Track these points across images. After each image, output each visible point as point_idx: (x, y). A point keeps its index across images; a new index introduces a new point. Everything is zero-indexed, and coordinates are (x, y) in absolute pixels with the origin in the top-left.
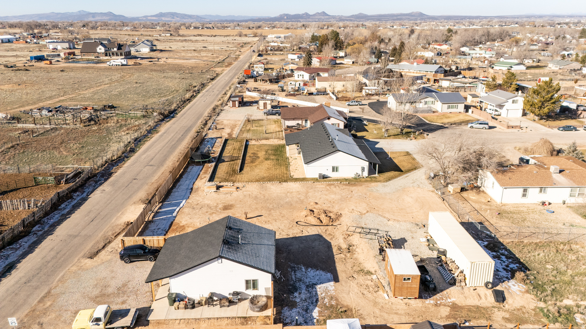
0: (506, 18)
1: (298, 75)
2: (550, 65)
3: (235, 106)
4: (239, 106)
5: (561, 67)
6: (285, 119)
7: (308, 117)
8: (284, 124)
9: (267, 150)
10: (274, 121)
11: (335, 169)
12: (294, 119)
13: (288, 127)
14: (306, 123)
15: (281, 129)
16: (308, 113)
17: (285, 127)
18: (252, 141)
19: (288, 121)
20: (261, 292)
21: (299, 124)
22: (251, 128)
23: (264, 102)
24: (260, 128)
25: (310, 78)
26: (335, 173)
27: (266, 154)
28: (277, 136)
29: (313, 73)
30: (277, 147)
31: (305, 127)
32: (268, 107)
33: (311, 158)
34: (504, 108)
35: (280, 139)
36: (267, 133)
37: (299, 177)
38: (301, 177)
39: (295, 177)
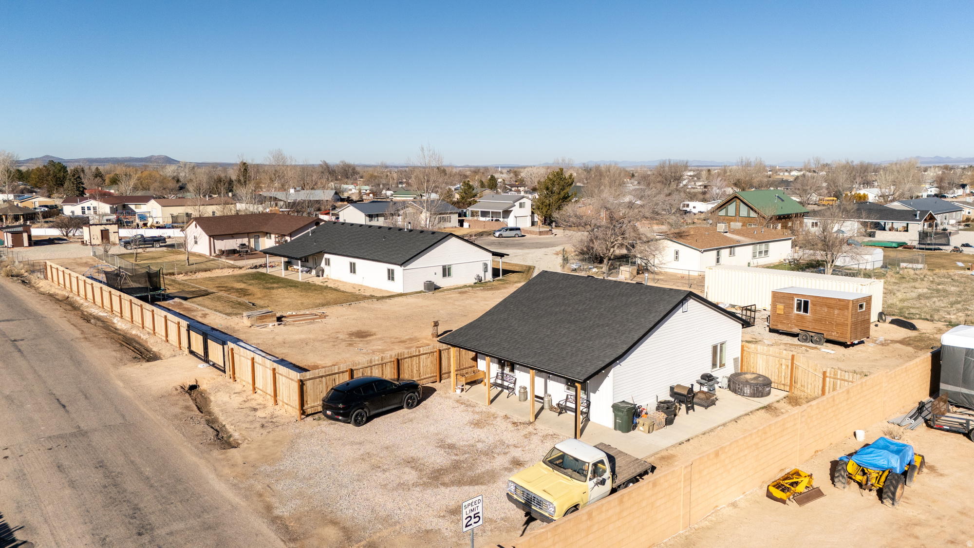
1: (83, 208)
3: (22, 245)
4: (30, 245)
6: (214, 236)
7: (262, 230)
8: (212, 247)
9: (241, 281)
10: (166, 252)
11: (446, 271)
12: (234, 234)
13: (222, 253)
14: (256, 242)
15: (207, 258)
16: (257, 224)
17: (215, 252)
18: (176, 276)
19: (220, 241)
20: (729, 370)
21: (244, 245)
22: (137, 263)
23: (102, 227)
24: (159, 261)
25: (114, 211)
26: (447, 279)
27: (250, 285)
28: (221, 266)
29: (115, 204)
30: (251, 276)
31: (256, 250)
32: (113, 238)
33: (400, 255)
34: (512, 215)
35: (234, 268)
36: (190, 263)
37: (387, 295)
38: (393, 294)
39: (380, 295)
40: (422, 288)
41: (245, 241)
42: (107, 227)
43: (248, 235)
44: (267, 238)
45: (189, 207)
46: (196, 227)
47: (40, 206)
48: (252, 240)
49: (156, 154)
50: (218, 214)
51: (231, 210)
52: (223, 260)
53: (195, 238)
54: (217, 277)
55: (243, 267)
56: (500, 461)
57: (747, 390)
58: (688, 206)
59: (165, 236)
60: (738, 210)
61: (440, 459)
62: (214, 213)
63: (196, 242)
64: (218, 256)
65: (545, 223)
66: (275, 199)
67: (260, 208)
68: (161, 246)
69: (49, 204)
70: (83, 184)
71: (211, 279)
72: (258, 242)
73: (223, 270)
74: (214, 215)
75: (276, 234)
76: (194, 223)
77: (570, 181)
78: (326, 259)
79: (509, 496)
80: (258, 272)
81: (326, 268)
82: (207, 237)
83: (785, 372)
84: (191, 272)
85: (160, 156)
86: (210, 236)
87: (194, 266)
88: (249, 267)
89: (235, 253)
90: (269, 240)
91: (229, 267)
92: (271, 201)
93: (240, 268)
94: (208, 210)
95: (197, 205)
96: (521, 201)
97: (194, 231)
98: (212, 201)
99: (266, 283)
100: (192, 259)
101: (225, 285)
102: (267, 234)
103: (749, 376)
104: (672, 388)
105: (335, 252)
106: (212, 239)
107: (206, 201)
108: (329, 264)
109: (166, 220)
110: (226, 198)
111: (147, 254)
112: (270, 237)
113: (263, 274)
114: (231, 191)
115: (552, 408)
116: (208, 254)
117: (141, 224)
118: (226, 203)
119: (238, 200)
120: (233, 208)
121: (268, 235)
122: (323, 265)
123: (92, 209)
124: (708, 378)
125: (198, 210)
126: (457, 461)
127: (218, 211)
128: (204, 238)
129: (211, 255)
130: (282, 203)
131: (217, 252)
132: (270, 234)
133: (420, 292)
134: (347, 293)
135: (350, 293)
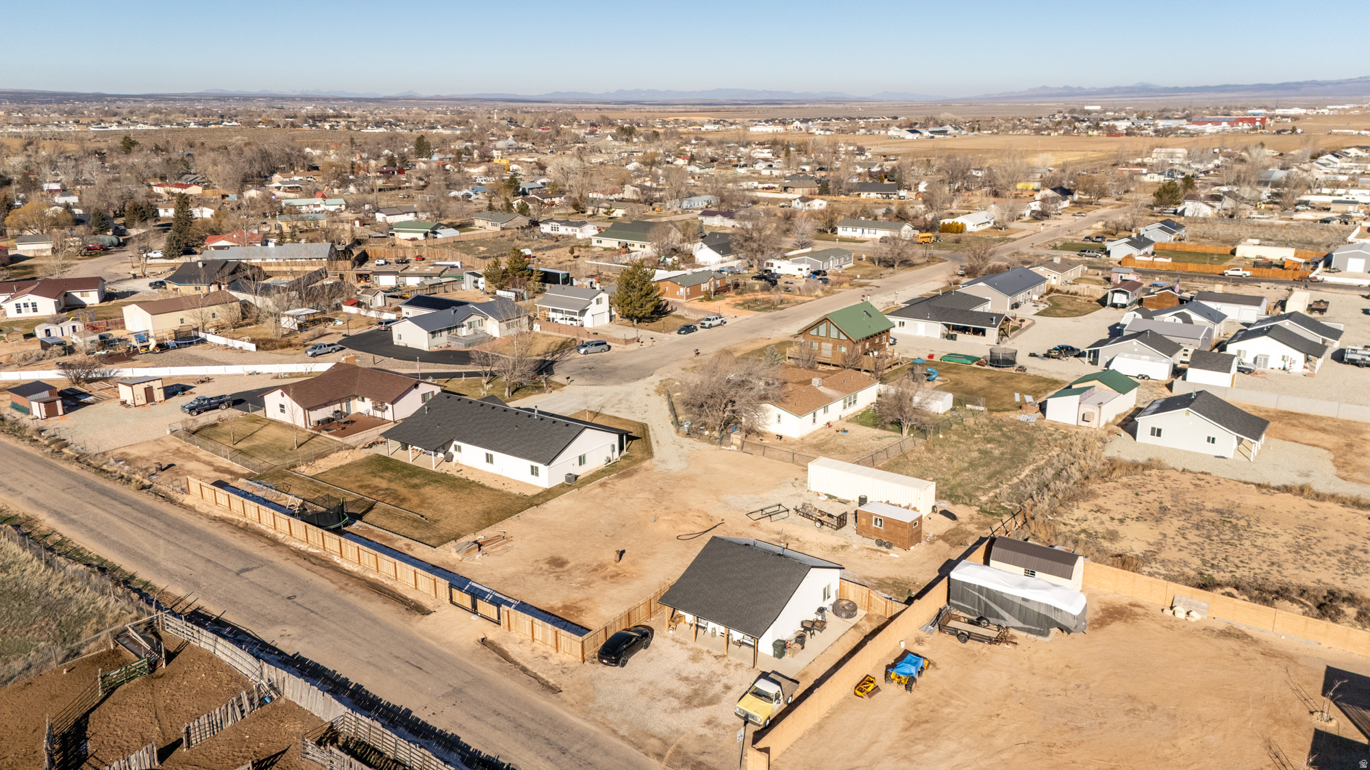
0: (172, 100)
1: (18, 306)
2: (479, 223)
3: (56, 414)
4: (65, 413)
5: (504, 225)
6: (309, 408)
7: (353, 394)
8: (307, 419)
9: (375, 474)
10: (246, 421)
11: (582, 460)
12: (327, 403)
13: (318, 423)
14: (348, 406)
15: (304, 431)
16: (345, 385)
17: (310, 424)
19: (314, 411)
20: (833, 599)
21: (337, 411)
23: (146, 385)
24: (257, 442)
26: (583, 466)
27: (390, 481)
28: (333, 447)
29: (59, 296)
30: (374, 462)
31: (346, 415)
32: (158, 395)
34: (588, 314)
35: (348, 449)
37: (535, 492)
38: (540, 491)
39: (529, 493)
40: (563, 480)
41: (337, 407)
42: (151, 384)
43: (340, 401)
44: (360, 401)
46: (283, 396)
48: (344, 404)
53: (281, 406)
54: (343, 467)
55: (356, 447)
56: (718, 688)
57: (844, 615)
58: (772, 265)
60: (828, 331)
61: (684, 689)
63: (285, 412)
64: (314, 428)
71: (340, 472)
72: (350, 405)
73: (339, 453)
75: (369, 397)
78: (455, 446)
79: (736, 714)
80: (377, 454)
81: (456, 454)
82: (301, 409)
83: (865, 600)
84: (311, 461)
86: (302, 407)
87: (304, 449)
88: (362, 446)
89: (328, 422)
91: (342, 448)
96: (598, 297)
97: (280, 398)
98: (212, 299)
99: (404, 475)
101: (366, 483)
102: (360, 397)
103: (844, 603)
104: (802, 623)
105: (467, 441)
106: (305, 410)
108: (460, 451)
112: (363, 399)
113: (385, 458)
115: (734, 643)
116: (305, 426)
117: (139, 346)
118: (228, 300)
122: (452, 450)
123: (30, 305)
124: (821, 610)
126: (695, 690)
128: (294, 408)
131: (312, 424)
133: (562, 485)
134: (495, 490)
135: (499, 491)
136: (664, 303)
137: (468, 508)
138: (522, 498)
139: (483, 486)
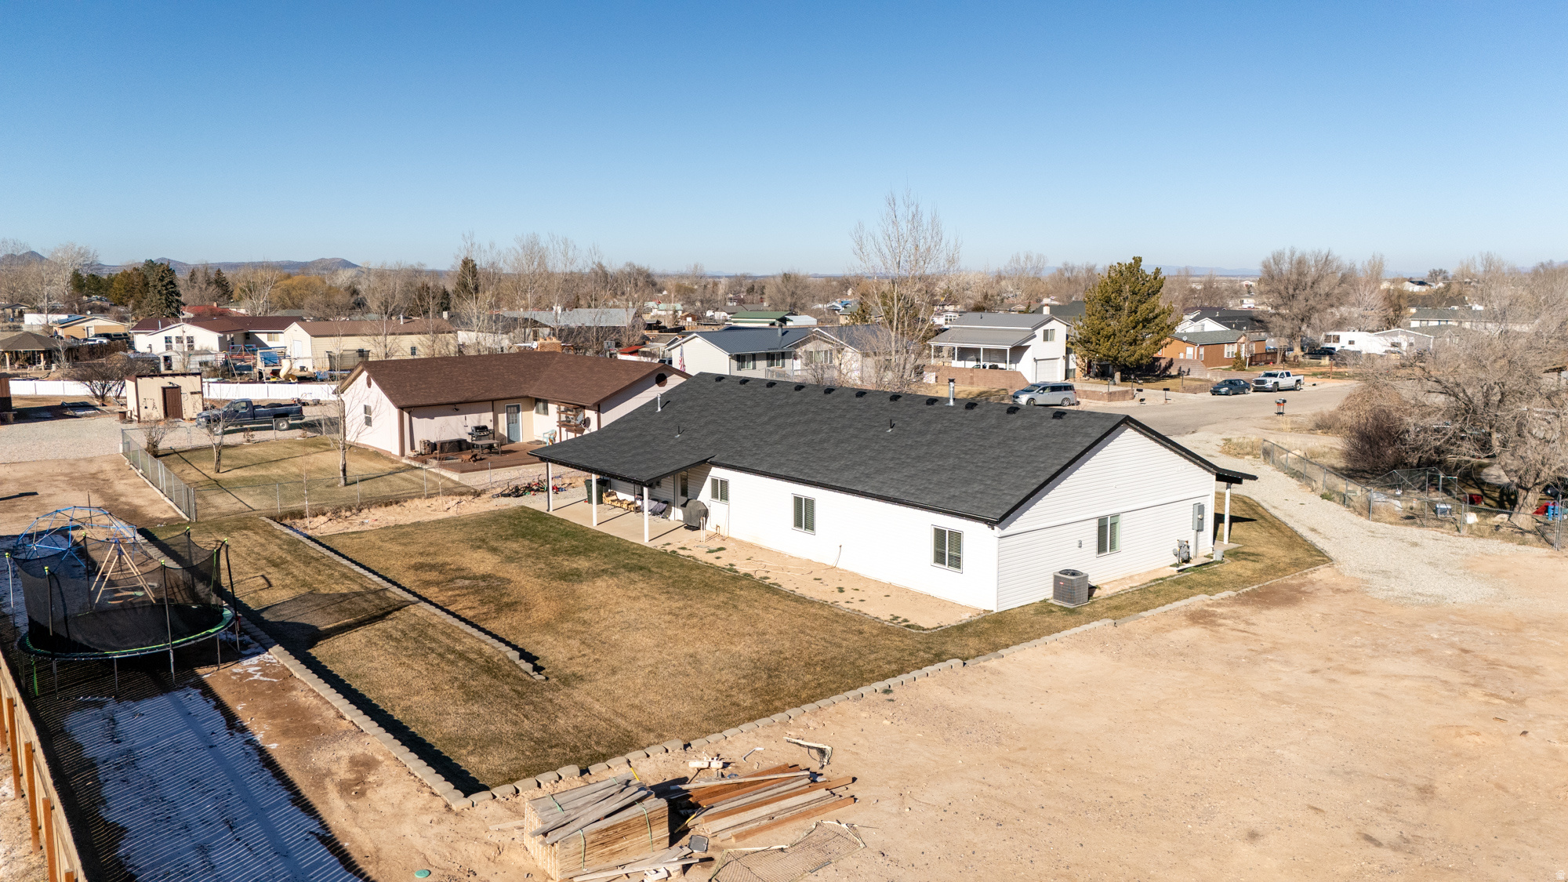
1: (168, 340)
6: (411, 408)
7: (525, 394)
8: (405, 435)
9: (480, 544)
10: (300, 443)
11: (1106, 536)
12: (461, 403)
13: (434, 449)
14: (512, 423)
15: (392, 461)
16: (513, 377)
17: (413, 448)
18: (307, 521)
19: (426, 420)
21: (485, 428)
22: (218, 476)
23: (166, 382)
24: (275, 471)
25: (224, 345)
26: (1108, 558)
27: (510, 559)
28: (427, 486)
29: (229, 332)
30: (506, 522)
31: (510, 442)
32: (191, 407)
33: (977, 487)
34: (1027, 357)
35: (461, 494)
36: (348, 481)
37: (950, 620)
38: (965, 617)
39: (928, 621)
40: (1047, 592)
41: (486, 419)
42: (178, 381)
43: (492, 404)
44: (538, 412)
45: (364, 338)
46: (369, 384)
47: (96, 336)
49: (328, 256)
50: (422, 353)
51: (448, 344)
52: (433, 467)
53: (367, 409)
54: (417, 525)
55: (484, 491)
59: (308, 398)
62: (414, 350)
63: (368, 422)
64: (421, 457)
65: (1089, 372)
66: (535, 323)
67: (504, 342)
68: (291, 427)
69: (112, 332)
70: (178, 294)
71: (400, 533)
72: (517, 421)
73: (433, 501)
74: (413, 353)
75: (560, 402)
76: (365, 374)
77: (1156, 285)
78: (715, 482)
80: (524, 509)
81: (716, 508)
82: (395, 411)
84: (349, 509)
85: (334, 259)
86: (402, 409)
87: (359, 487)
88: (499, 490)
89: (461, 450)
90: (542, 417)
91: (450, 492)
92: (525, 328)
93: (477, 494)
94: (402, 344)
95: (380, 334)
96: (1047, 327)
97: (364, 393)
98: (411, 327)
99: (555, 552)
100: (358, 467)
101: (440, 559)
102: (537, 402)
105: (746, 465)
106: (406, 416)
107: (398, 325)
108: (724, 497)
109: (318, 365)
110: (438, 321)
111: (254, 450)
112: (546, 409)
113: (539, 516)
114: (447, 309)
116: (396, 451)
117: (267, 371)
118: (438, 331)
119: (462, 323)
120: (452, 341)
121: (541, 405)
122: (705, 495)
123: (185, 340)
125: (382, 344)
127: (422, 345)
128: (387, 413)
129: (403, 454)
130: (547, 331)
131: (418, 447)
132: (546, 402)
133: (1044, 608)
134: (812, 602)
135: (823, 605)
136: (1163, 363)
137: (702, 648)
138: (901, 634)
139: (773, 590)
